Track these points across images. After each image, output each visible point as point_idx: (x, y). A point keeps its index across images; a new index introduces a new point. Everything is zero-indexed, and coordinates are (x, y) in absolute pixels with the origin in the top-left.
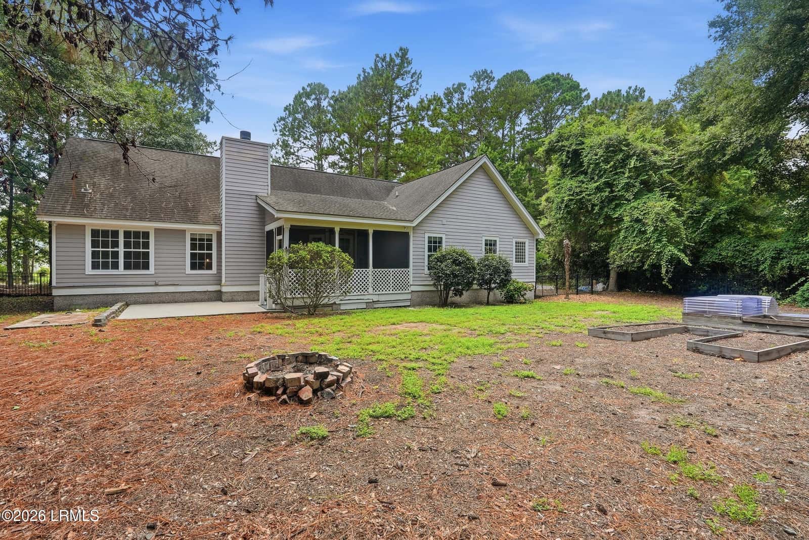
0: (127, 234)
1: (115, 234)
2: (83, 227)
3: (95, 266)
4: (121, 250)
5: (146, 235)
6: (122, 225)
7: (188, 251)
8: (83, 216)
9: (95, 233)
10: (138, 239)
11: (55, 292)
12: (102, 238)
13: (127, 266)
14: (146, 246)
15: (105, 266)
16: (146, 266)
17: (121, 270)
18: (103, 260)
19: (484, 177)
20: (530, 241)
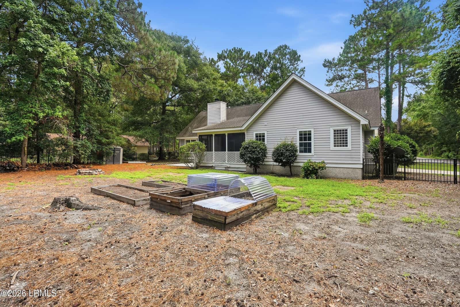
0: (192, 141)
6: (190, 138)
8: (183, 137)
19: (298, 88)
20: (353, 128)
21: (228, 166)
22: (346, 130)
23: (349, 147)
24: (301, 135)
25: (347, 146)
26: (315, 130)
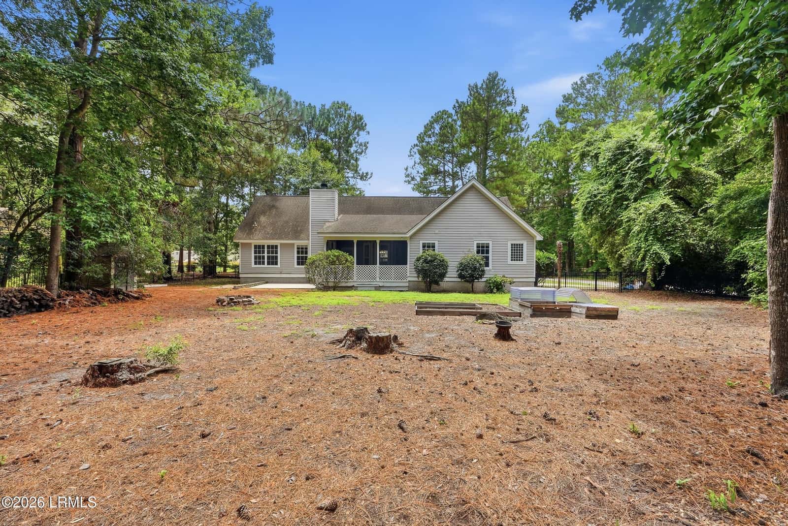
0: (268, 246)
1: (263, 246)
2: (250, 244)
3: (256, 263)
4: (266, 255)
5: (276, 247)
6: (267, 242)
7: (296, 255)
8: (250, 239)
9: (255, 246)
10: (273, 248)
11: (241, 276)
12: (259, 249)
13: (268, 264)
14: (276, 253)
15: (260, 263)
16: (276, 264)
17: (266, 265)
18: (259, 260)
19: (476, 195)
20: (529, 243)
21: (381, 284)
22: (522, 245)
23: (525, 262)
24: (478, 247)
25: (522, 260)
26: (494, 243)
